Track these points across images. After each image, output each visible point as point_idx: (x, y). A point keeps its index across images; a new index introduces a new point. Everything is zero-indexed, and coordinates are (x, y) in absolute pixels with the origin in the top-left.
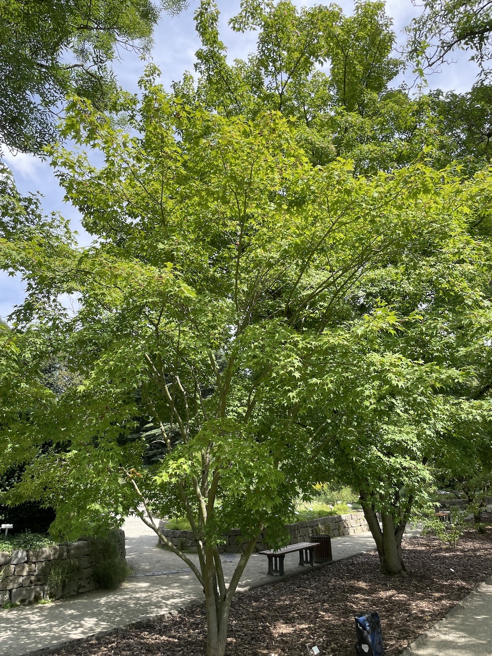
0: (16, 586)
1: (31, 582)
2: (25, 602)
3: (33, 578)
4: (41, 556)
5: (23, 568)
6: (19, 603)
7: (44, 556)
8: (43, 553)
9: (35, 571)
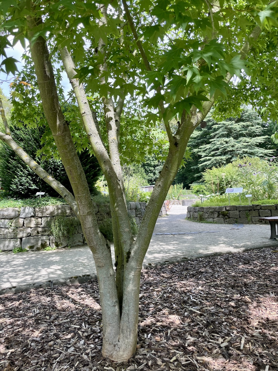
0: (25, 235)
1: (38, 233)
2: (33, 248)
3: (40, 230)
4: (45, 212)
5: (30, 221)
6: (28, 249)
7: (48, 212)
8: (47, 210)
9: (42, 224)
